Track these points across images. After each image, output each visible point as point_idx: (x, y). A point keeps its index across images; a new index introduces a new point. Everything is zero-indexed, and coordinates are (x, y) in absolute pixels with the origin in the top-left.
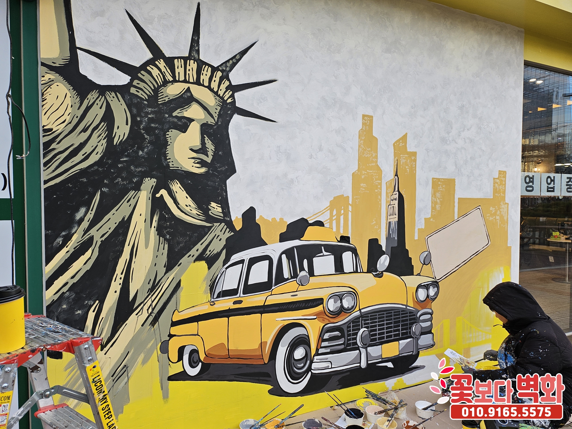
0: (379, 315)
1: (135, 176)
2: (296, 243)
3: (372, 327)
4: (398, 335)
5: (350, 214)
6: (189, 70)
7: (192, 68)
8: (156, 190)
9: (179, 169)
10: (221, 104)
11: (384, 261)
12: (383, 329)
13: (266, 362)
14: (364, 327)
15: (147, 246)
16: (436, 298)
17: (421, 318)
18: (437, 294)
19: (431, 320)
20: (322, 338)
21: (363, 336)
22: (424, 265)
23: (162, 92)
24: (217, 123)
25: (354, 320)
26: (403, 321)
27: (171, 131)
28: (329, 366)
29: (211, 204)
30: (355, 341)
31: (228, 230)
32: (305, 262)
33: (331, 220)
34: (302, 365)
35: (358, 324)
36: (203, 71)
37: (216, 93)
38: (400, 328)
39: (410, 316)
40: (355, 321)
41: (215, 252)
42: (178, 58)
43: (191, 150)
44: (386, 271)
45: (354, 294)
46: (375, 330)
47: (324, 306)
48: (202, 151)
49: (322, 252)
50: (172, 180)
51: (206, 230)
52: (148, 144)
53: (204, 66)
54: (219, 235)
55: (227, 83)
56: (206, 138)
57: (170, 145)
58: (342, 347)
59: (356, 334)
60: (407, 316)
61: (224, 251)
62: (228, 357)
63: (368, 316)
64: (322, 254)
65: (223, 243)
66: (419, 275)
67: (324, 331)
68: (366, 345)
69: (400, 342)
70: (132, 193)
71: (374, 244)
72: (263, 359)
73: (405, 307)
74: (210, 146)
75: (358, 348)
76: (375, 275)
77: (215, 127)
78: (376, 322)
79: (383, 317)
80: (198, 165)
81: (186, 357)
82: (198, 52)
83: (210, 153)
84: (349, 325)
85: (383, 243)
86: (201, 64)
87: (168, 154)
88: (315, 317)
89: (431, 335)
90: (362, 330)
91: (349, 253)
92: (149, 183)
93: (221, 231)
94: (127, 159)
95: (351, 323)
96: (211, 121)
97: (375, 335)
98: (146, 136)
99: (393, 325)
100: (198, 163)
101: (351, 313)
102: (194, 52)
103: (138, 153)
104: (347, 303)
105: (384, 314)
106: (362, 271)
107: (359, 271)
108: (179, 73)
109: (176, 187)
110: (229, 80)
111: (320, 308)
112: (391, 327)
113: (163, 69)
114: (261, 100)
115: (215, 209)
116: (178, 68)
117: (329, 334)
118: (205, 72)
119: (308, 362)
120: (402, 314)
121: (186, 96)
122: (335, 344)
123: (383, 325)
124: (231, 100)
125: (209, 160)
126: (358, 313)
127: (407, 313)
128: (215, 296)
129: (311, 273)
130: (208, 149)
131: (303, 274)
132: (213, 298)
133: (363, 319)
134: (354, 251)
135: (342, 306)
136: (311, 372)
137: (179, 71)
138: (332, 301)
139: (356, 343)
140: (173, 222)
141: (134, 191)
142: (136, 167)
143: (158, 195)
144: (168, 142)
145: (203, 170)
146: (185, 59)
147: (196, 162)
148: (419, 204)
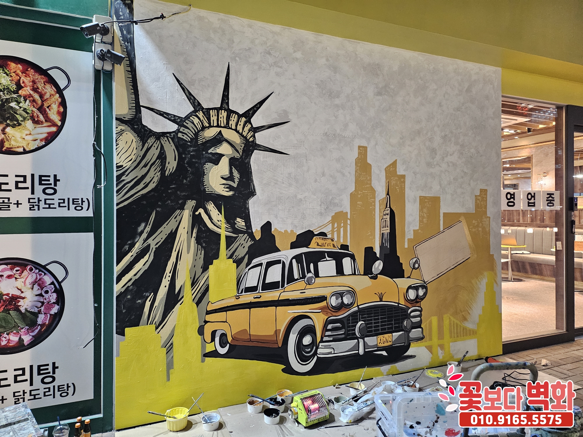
0: (374, 311)
1: (181, 199)
2: (304, 250)
3: (368, 320)
4: (392, 328)
5: (349, 226)
6: (221, 118)
7: (223, 116)
8: (196, 209)
9: (213, 192)
10: (245, 142)
11: (378, 266)
12: (378, 322)
13: (280, 346)
14: (362, 321)
15: (188, 253)
16: (424, 298)
17: (412, 314)
18: (425, 294)
19: (420, 316)
20: (326, 328)
21: (360, 328)
22: (414, 270)
23: (201, 135)
24: (241, 157)
25: (353, 314)
26: (395, 316)
27: (207, 164)
28: (332, 352)
29: (237, 219)
30: (354, 332)
31: (250, 239)
32: (312, 265)
33: (333, 231)
34: (309, 350)
35: (357, 317)
36: (232, 118)
37: (241, 135)
38: (393, 322)
39: (401, 312)
41: (240, 257)
42: (212, 109)
43: (222, 178)
44: (380, 274)
45: (352, 292)
46: (371, 323)
47: (328, 302)
48: (230, 179)
49: (325, 258)
50: (208, 201)
51: (233, 239)
52: (190, 174)
53: (232, 114)
54: (243, 244)
55: (250, 126)
56: (234, 169)
57: (206, 175)
58: (343, 336)
59: (355, 326)
60: (399, 313)
61: (247, 256)
62: (250, 340)
63: (365, 312)
64: (325, 259)
65: (246, 249)
66: (409, 277)
67: (327, 322)
68: (363, 335)
69: (394, 334)
70: (178, 211)
71: (369, 251)
72: (277, 343)
73: (397, 305)
74: (236, 174)
75: (357, 338)
76: (371, 277)
77: (240, 160)
78: (372, 317)
79: (378, 313)
80: (227, 190)
81: (217, 339)
82: (228, 104)
83: (237, 180)
84: (349, 318)
85: (377, 250)
86: (230, 112)
87: (205, 181)
88: (320, 311)
89: (420, 329)
90: (360, 323)
91: (349, 259)
92: (191, 204)
93: (244, 240)
94: (175, 186)
95: (351, 317)
96: (237, 155)
97: (371, 327)
98: (189, 169)
99: (387, 319)
100: (227, 188)
101: (350, 309)
102: (225, 104)
103: (183, 181)
104: (346, 300)
105: (379, 310)
106: (359, 274)
107: (357, 274)
108: (213, 120)
109: (211, 207)
110: (251, 124)
111: (324, 304)
112: (385, 321)
113: (202, 118)
114: (276, 138)
115: (240, 223)
116: (212, 117)
117: (332, 325)
118: (233, 119)
119: (315, 347)
120: (395, 311)
121: (218, 138)
122: (337, 334)
123: (378, 319)
124: (253, 138)
125: (235, 185)
126: (356, 309)
127: (399, 310)
128: (240, 292)
129: (317, 275)
130: (235, 177)
131: (310, 275)
132: (238, 293)
133: (361, 313)
134: (352, 257)
135: (342, 302)
136: (317, 356)
137: (214, 118)
138: (334, 298)
139: (355, 334)
140: (208, 234)
141: (179, 210)
142: (181, 192)
143: (197, 213)
144: (205, 172)
145: (231, 193)
146: (218, 109)
147: (226, 187)
148: (408, 218)
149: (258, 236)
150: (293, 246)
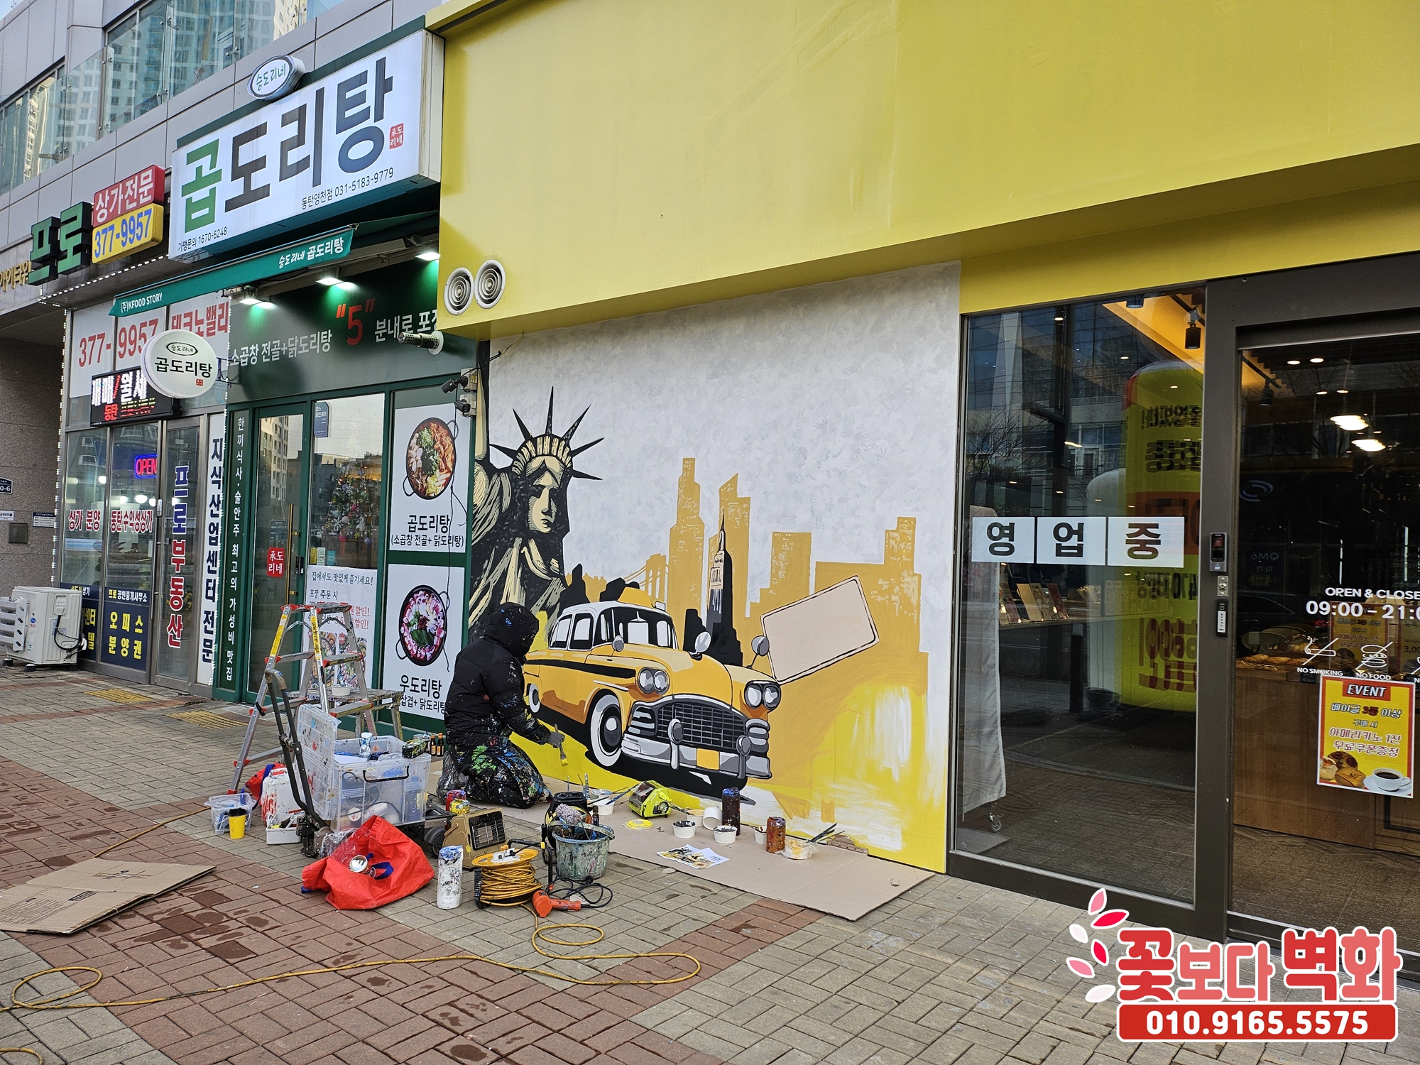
1: (511, 536)
2: (614, 604)
3: (685, 720)
4: (718, 743)
5: (666, 576)
6: (545, 445)
7: (547, 443)
8: (522, 547)
9: (535, 529)
10: (563, 469)
11: (704, 639)
12: (700, 728)
13: (584, 722)
14: (677, 718)
15: (514, 593)
16: (774, 707)
17: (752, 730)
18: (777, 701)
19: (766, 736)
20: (633, 715)
21: (675, 729)
22: (758, 656)
23: (529, 467)
24: (560, 487)
25: (664, 704)
26: (725, 726)
27: (532, 498)
28: (639, 751)
29: (552, 561)
30: (666, 731)
31: (562, 584)
32: (621, 625)
33: (647, 580)
35: (671, 711)
36: (554, 443)
37: (561, 461)
40: (667, 705)
41: (553, 604)
42: (539, 437)
43: (543, 512)
44: (705, 653)
45: (667, 674)
47: (636, 679)
48: (549, 513)
49: (637, 618)
50: (530, 538)
51: (548, 583)
53: (554, 439)
54: (555, 589)
55: (568, 450)
56: (552, 501)
57: (530, 510)
58: (652, 734)
59: (668, 723)
60: (731, 721)
61: (559, 604)
63: (680, 705)
64: (637, 620)
65: (558, 596)
66: (749, 667)
67: (635, 708)
68: (678, 740)
69: (721, 753)
70: (509, 550)
71: (692, 615)
73: (728, 707)
74: (554, 509)
75: (669, 742)
76: (692, 654)
77: (558, 491)
78: (689, 714)
80: (546, 526)
82: (551, 428)
83: (554, 514)
85: (703, 615)
86: (553, 437)
87: (529, 517)
88: (627, 689)
89: (765, 759)
90: (674, 721)
91: (664, 623)
92: (518, 542)
93: (557, 586)
94: (508, 523)
95: (661, 708)
96: (556, 485)
97: (689, 732)
98: (518, 504)
99: (711, 727)
100: (545, 524)
101: (662, 696)
102: (549, 429)
103: (513, 517)
104: (659, 683)
105: (701, 709)
106: (677, 647)
107: (674, 646)
109: (532, 544)
110: (569, 447)
111: (631, 681)
112: (709, 729)
113: (530, 448)
115: (555, 564)
116: (539, 445)
117: (640, 713)
119: (619, 737)
120: (725, 716)
121: (542, 468)
122: (645, 727)
123: (700, 723)
124: (570, 464)
125: (552, 520)
126: (671, 698)
127: (731, 717)
128: (552, 644)
129: (626, 639)
130: (553, 511)
131: (618, 638)
132: (550, 646)
133: (675, 707)
134: (669, 621)
135: (654, 684)
136: (622, 749)
137: (540, 447)
138: (643, 676)
139: (666, 735)
140: (530, 575)
142: (512, 529)
143: (522, 552)
144: (529, 507)
145: (548, 530)
146: (543, 437)
148: (752, 569)
149: (569, 582)
150: (604, 597)
